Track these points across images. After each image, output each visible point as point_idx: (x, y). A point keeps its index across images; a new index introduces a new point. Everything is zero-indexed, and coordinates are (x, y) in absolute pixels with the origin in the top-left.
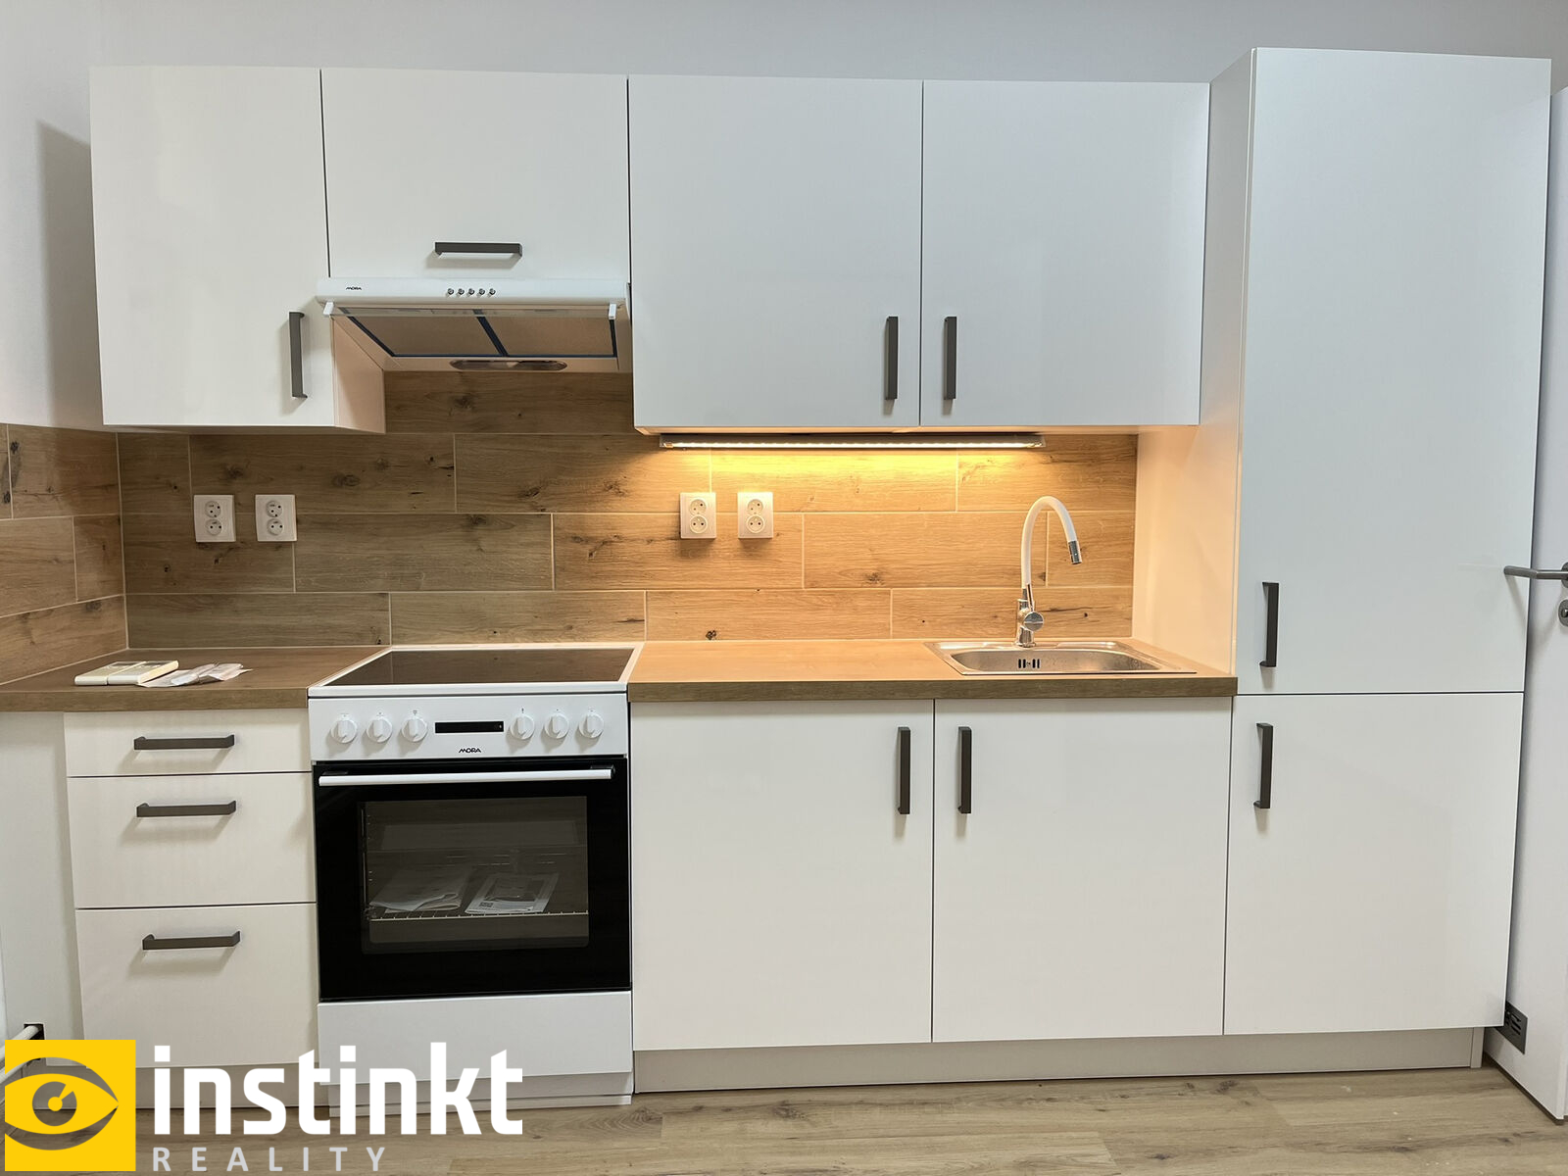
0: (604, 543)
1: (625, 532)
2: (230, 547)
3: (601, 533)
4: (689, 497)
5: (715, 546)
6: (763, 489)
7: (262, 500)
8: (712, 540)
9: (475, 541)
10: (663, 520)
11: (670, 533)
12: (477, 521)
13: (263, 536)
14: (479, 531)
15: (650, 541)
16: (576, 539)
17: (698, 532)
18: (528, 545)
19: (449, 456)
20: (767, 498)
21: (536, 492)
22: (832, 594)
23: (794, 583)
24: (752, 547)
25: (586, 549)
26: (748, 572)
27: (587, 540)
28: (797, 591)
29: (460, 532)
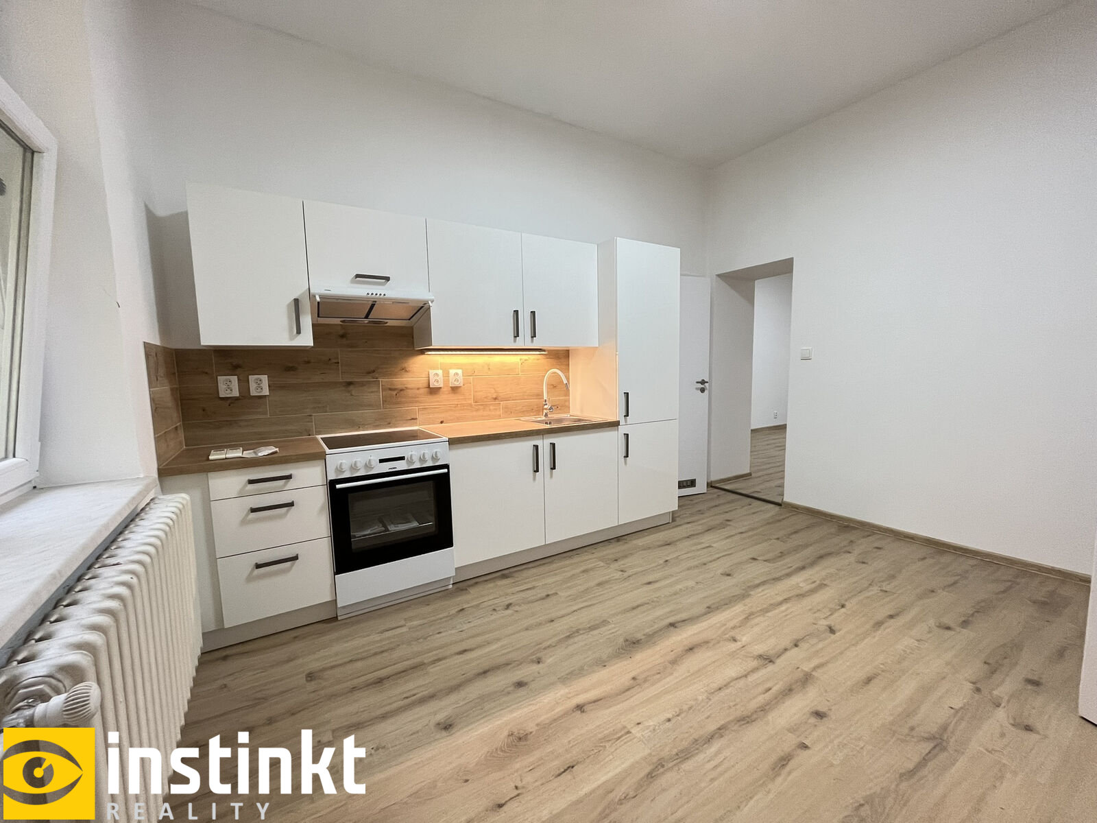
0: (401, 390)
1: (409, 386)
2: (236, 399)
3: (400, 387)
4: (432, 372)
5: (442, 389)
6: (458, 368)
7: (252, 378)
8: (440, 388)
9: (349, 392)
10: (422, 382)
11: (426, 385)
12: (350, 384)
13: (253, 392)
14: (351, 387)
15: (418, 389)
16: (390, 389)
17: (437, 385)
18: (372, 392)
19: (337, 358)
20: (460, 372)
21: (374, 371)
22: (482, 405)
23: (470, 402)
24: (455, 389)
25: (394, 393)
26: (454, 399)
27: (395, 390)
28: (471, 405)
29: (344, 388)
